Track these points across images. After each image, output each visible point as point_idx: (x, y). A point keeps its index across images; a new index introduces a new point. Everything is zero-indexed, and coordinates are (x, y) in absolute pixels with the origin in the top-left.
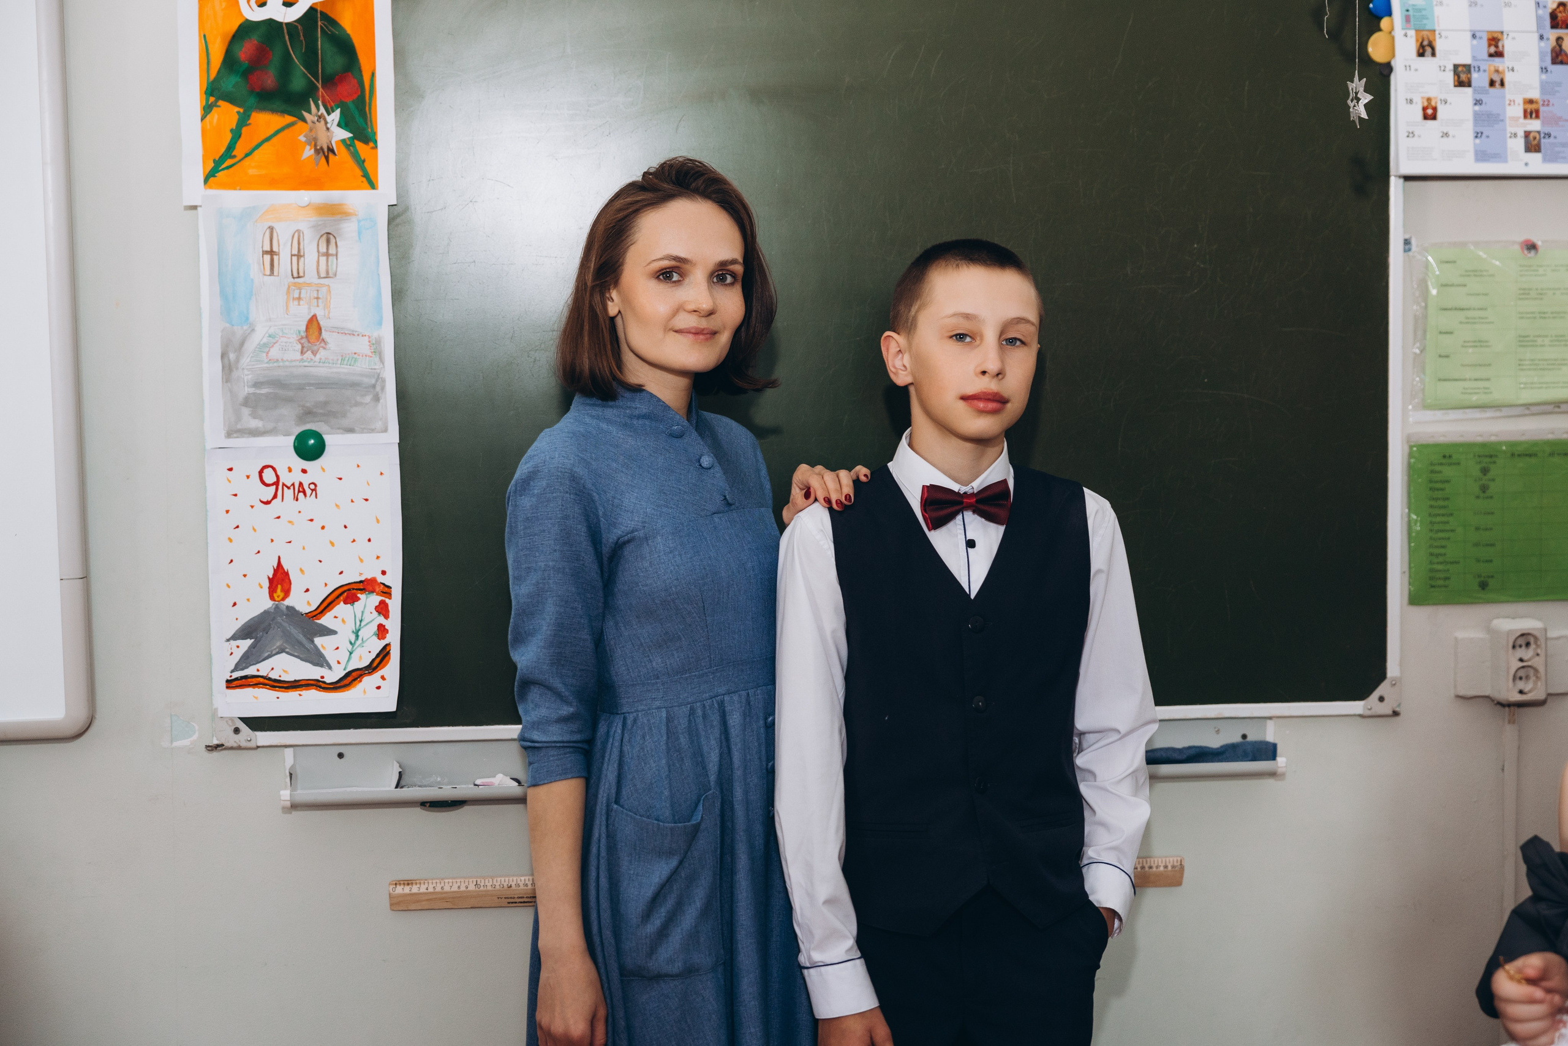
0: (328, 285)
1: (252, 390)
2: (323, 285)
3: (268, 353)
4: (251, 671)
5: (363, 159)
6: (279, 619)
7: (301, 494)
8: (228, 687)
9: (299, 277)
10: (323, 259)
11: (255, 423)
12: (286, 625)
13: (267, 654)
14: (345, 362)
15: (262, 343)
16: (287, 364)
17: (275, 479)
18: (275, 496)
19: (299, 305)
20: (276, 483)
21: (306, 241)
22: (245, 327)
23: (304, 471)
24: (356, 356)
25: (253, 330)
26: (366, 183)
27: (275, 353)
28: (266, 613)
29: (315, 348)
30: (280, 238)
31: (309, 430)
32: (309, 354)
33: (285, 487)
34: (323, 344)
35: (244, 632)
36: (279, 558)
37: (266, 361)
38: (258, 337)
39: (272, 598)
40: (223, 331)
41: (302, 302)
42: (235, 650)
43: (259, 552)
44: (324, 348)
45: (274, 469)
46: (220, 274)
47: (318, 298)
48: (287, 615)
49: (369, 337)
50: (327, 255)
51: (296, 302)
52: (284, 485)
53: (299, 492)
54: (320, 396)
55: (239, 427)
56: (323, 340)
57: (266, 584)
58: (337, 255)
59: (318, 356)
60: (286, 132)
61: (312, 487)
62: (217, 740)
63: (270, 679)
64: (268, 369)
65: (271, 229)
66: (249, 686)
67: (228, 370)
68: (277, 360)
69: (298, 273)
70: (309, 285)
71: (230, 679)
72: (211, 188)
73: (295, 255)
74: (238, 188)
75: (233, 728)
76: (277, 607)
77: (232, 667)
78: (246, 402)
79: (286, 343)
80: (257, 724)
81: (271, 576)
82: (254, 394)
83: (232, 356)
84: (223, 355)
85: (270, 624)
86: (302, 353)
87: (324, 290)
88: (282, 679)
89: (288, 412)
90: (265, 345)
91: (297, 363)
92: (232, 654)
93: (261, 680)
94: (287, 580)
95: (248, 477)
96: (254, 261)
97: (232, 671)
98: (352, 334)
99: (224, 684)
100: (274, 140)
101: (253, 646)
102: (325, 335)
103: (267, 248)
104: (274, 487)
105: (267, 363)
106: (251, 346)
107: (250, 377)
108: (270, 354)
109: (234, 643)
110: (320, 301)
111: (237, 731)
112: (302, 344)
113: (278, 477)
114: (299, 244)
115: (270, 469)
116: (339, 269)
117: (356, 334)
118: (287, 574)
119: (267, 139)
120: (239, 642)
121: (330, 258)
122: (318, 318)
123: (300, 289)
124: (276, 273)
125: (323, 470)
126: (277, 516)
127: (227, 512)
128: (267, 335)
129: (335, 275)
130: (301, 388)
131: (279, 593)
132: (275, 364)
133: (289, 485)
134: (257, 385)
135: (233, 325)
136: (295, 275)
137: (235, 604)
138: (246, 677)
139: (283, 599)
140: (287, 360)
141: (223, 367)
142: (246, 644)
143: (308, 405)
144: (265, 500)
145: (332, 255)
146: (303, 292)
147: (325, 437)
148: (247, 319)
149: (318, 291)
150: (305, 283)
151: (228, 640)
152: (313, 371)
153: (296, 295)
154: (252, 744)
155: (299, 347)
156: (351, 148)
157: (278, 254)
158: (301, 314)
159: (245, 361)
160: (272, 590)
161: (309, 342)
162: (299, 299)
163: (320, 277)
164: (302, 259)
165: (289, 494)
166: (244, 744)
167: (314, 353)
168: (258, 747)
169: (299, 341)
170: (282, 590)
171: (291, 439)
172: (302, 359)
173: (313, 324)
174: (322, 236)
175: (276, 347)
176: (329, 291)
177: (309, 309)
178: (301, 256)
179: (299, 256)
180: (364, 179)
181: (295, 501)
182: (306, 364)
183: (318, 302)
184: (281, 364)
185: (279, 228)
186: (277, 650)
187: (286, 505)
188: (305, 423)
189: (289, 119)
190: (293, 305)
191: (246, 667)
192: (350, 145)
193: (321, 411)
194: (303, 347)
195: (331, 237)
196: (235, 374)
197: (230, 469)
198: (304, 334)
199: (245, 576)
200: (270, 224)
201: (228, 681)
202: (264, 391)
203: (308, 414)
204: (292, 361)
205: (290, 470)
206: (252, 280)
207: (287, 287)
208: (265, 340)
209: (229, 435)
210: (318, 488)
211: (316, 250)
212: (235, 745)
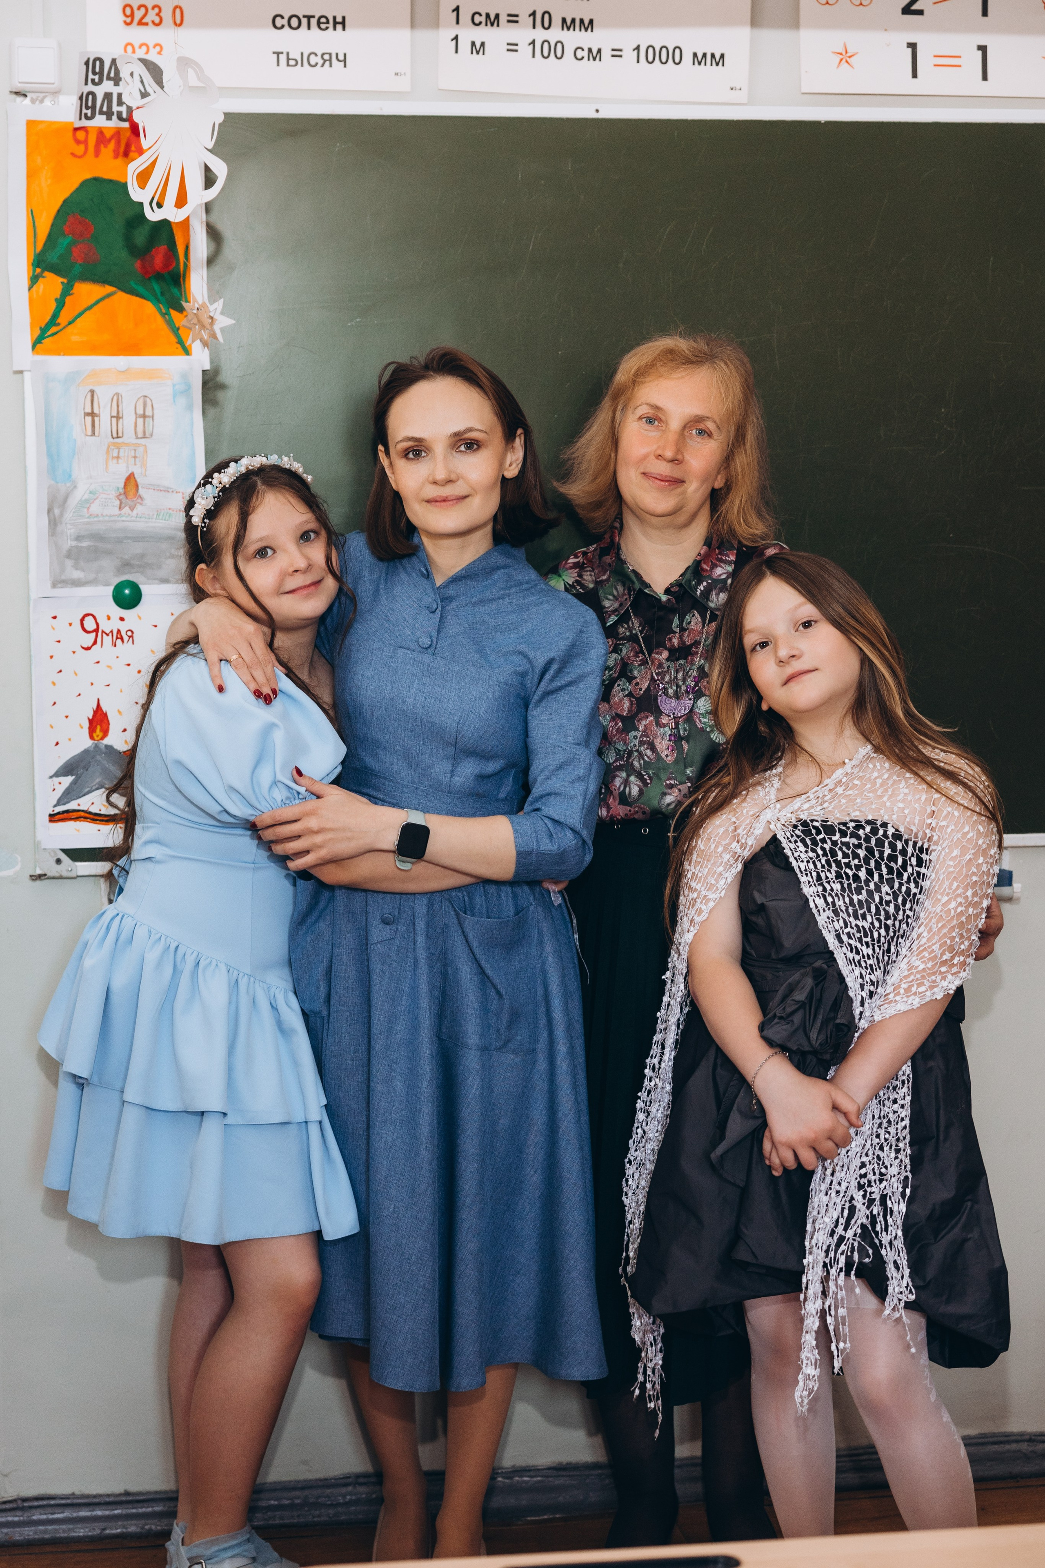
0: (145, 446)
1: (74, 543)
2: (139, 445)
3: (88, 508)
4: (72, 805)
5: (177, 326)
6: (98, 758)
7: (119, 641)
8: (51, 821)
9: (118, 437)
10: (140, 421)
11: (77, 574)
12: (105, 762)
13: (86, 790)
14: (161, 517)
15: (83, 499)
16: (107, 518)
17: (94, 627)
18: (95, 643)
19: (118, 463)
20: (96, 631)
21: (124, 404)
22: (68, 485)
23: (122, 619)
24: (170, 511)
25: (75, 487)
26: (180, 350)
27: (95, 508)
28: (86, 752)
29: (132, 504)
30: (100, 400)
31: (125, 581)
32: (126, 510)
33: (104, 634)
34: (139, 500)
35: (66, 770)
36: (98, 700)
37: (87, 515)
38: (79, 494)
39: (92, 737)
40: (49, 488)
41: (120, 461)
42: (57, 786)
43: (80, 695)
44: (141, 504)
45: (94, 617)
46: (47, 434)
47: (135, 457)
48: (105, 754)
49: (183, 494)
50: (144, 416)
51: (115, 461)
52: (103, 632)
53: (117, 638)
54: (137, 549)
55: (63, 577)
56: (140, 496)
57: (86, 725)
58: (153, 417)
59: (135, 511)
60: (106, 301)
61: (129, 633)
62: (41, 869)
63: (90, 813)
64: (88, 523)
65: (92, 392)
66: (71, 819)
67: (54, 523)
68: (97, 515)
69: (117, 434)
70: (127, 444)
71: (52, 813)
72: (38, 353)
73: (114, 417)
74: (62, 353)
75: (55, 859)
76: (96, 746)
77: (55, 802)
78: (69, 555)
79: (106, 499)
80: (77, 855)
81: (91, 717)
82: (77, 547)
83: (57, 511)
84: (50, 511)
85: (90, 762)
86: (120, 508)
87: (141, 449)
88: (102, 813)
89: (108, 564)
90: (86, 501)
91: (116, 518)
92: (54, 790)
93: (82, 814)
94: (105, 721)
95: (70, 624)
96: (77, 424)
97: (55, 806)
98: (167, 490)
99: (47, 818)
100: (95, 308)
101: (74, 783)
102: (141, 491)
103: (89, 410)
104: (94, 634)
105: (88, 518)
106: (73, 502)
107: (72, 531)
108: (90, 510)
109: (56, 780)
110: (137, 459)
111: (59, 861)
112: (120, 500)
113: (97, 624)
114: (118, 406)
115: (91, 617)
116: (155, 430)
117: (171, 491)
118: (105, 715)
119: (89, 308)
120: (61, 779)
121: (147, 419)
122: (136, 476)
123: (119, 449)
124: (96, 434)
125: (140, 618)
126: (97, 661)
127: (51, 657)
128: (88, 492)
129: (152, 435)
130: (119, 541)
131: (98, 733)
132: (96, 519)
133: (108, 632)
134: (79, 538)
135: (57, 483)
136: (115, 435)
137: (57, 744)
138: (67, 811)
139: (102, 739)
140: (107, 515)
141: (50, 522)
142: (67, 780)
143: (126, 557)
144: (86, 646)
145: (149, 417)
146: (122, 451)
147: (143, 588)
148: (70, 476)
149: (135, 450)
150: (123, 443)
151: (51, 777)
152: (131, 525)
153: (115, 454)
154: (73, 874)
155: (118, 502)
156: (167, 316)
157: (99, 416)
158: (120, 471)
159: (68, 516)
160: (92, 730)
161: (126, 498)
162: (118, 457)
163: (137, 438)
164: (121, 420)
165: (108, 640)
166: (65, 874)
167: (132, 509)
168: (78, 876)
169: (118, 497)
170: (101, 730)
171: (111, 589)
172: (120, 514)
173: (131, 481)
174: (139, 399)
175: (97, 502)
176: (146, 451)
177: (127, 467)
178: (120, 418)
179: (118, 418)
180: (179, 346)
181: (113, 647)
182: (124, 519)
183: (135, 461)
184: (101, 519)
185: (98, 390)
186: (97, 786)
187: (105, 650)
188: (124, 573)
189: (110, 289)
190: (112, 464)
191: (68, 802)
192: (166, 314)
193: (138, 563)
194: (121, 503)
195: (148, 400)
196: (59, 528)
197: (55, 618)
198: (122, 491)
199: (67, 717)
200: (91, 387)
201: (50, 815)
202: (85, 544)
203: (126, 565)
204: (111, 516)
205: (109, 618)
206: (75, 440)
207: (106, 446)
208: (86, 496)
209: (54, 585)
210: (134, 635)
211: (134, 412)
212: (57, 875)
